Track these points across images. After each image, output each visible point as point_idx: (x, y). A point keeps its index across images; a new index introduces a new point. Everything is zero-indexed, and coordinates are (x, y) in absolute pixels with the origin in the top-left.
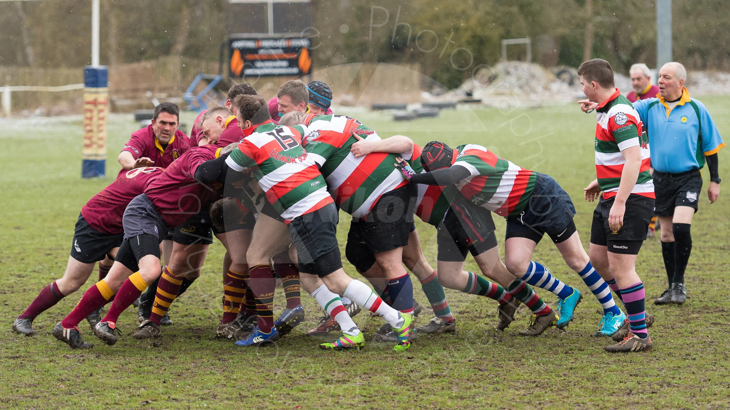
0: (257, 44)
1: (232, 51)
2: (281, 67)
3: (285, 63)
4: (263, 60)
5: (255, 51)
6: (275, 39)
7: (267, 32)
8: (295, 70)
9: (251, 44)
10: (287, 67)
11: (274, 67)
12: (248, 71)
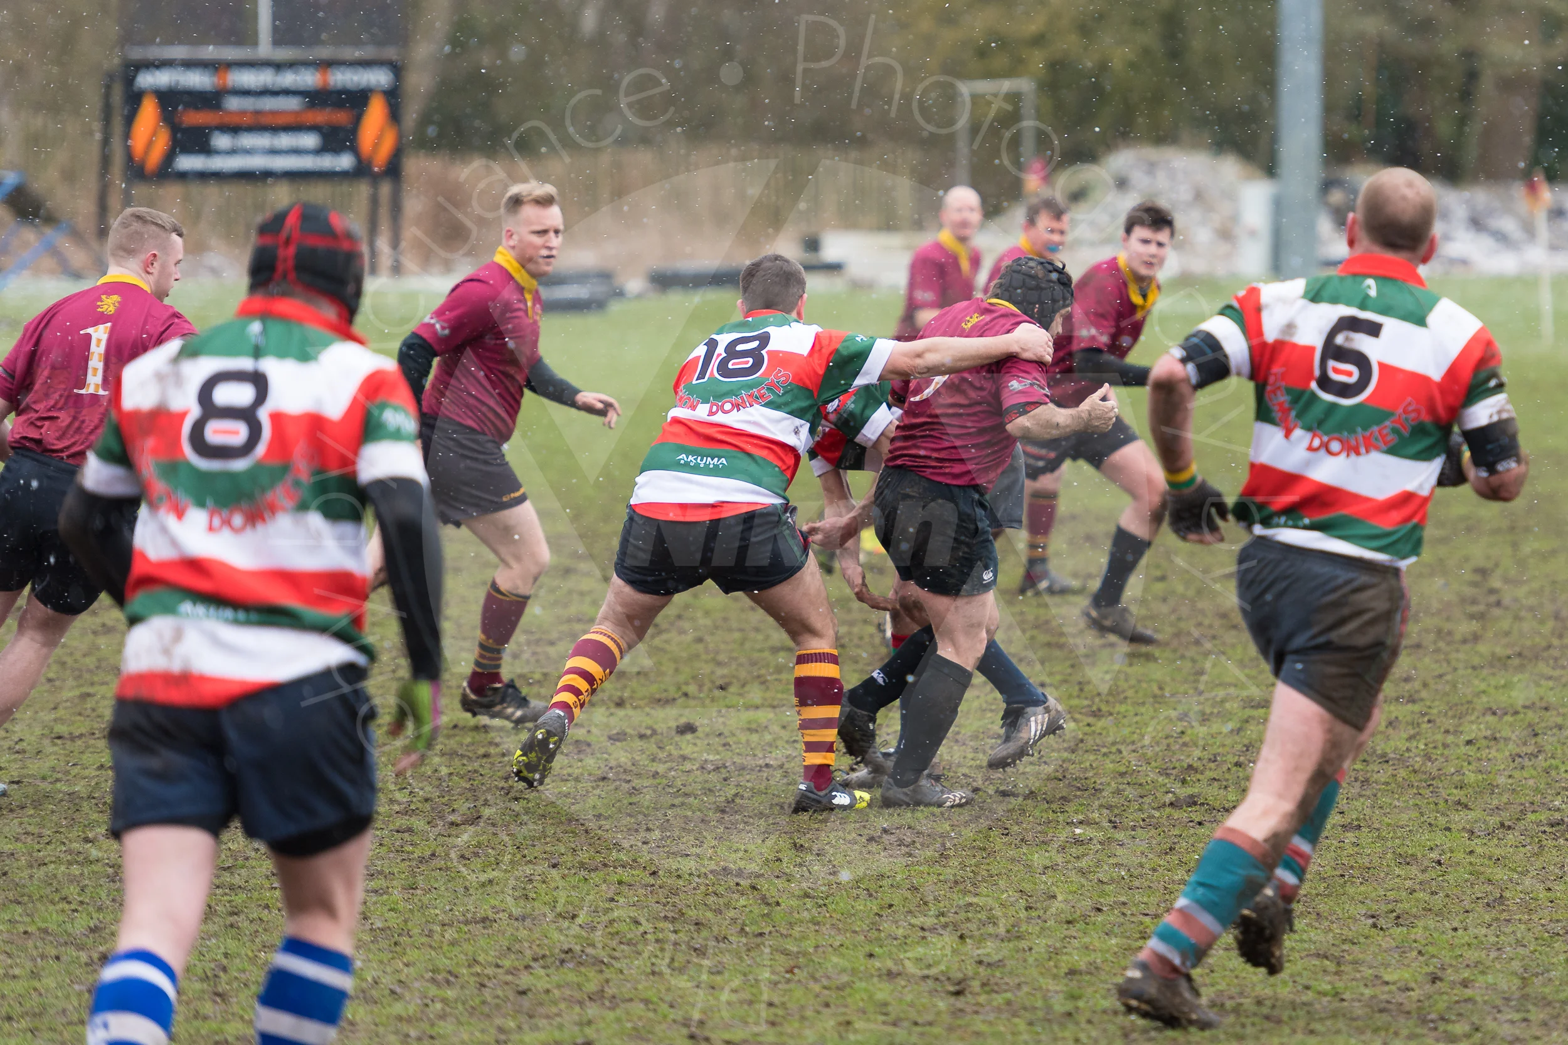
0: (215, 79)
1: (135, 99)
2: (297, 151)
3: (310, 140)
4: (235, 130)
5: (210, 100)
6: (278, 66)
7: (255, 43)
8: (345, 162)
9: (197, 80)
10: (319, 151)
11: (274, 152)
12: (187, 162)
